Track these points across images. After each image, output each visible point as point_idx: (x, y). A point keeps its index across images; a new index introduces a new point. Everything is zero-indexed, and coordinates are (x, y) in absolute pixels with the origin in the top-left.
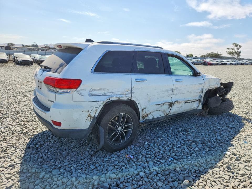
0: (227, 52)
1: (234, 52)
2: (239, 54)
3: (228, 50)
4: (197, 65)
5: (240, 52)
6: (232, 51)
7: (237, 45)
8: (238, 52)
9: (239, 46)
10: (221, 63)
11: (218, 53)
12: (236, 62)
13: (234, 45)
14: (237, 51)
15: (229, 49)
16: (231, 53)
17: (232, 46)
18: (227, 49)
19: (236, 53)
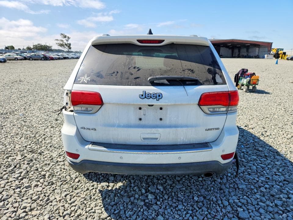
0: (57, 43)
1: (64, 44)
2: (69, 46)
3: (57, 42)
4: (35, 60)
5: (70, 44)
6: (61, 43)
7: (65, 37)
8: (68, 44)
9: (67, 37)
10: (63, 57)
11: (47, 45)
12: (75, 55)
13: (62, 36)
14: (66, 43)
15: (57, 40)
16: (61, 45)
17: (60, 37)
18: (56, 40)
19: (66, 45)
